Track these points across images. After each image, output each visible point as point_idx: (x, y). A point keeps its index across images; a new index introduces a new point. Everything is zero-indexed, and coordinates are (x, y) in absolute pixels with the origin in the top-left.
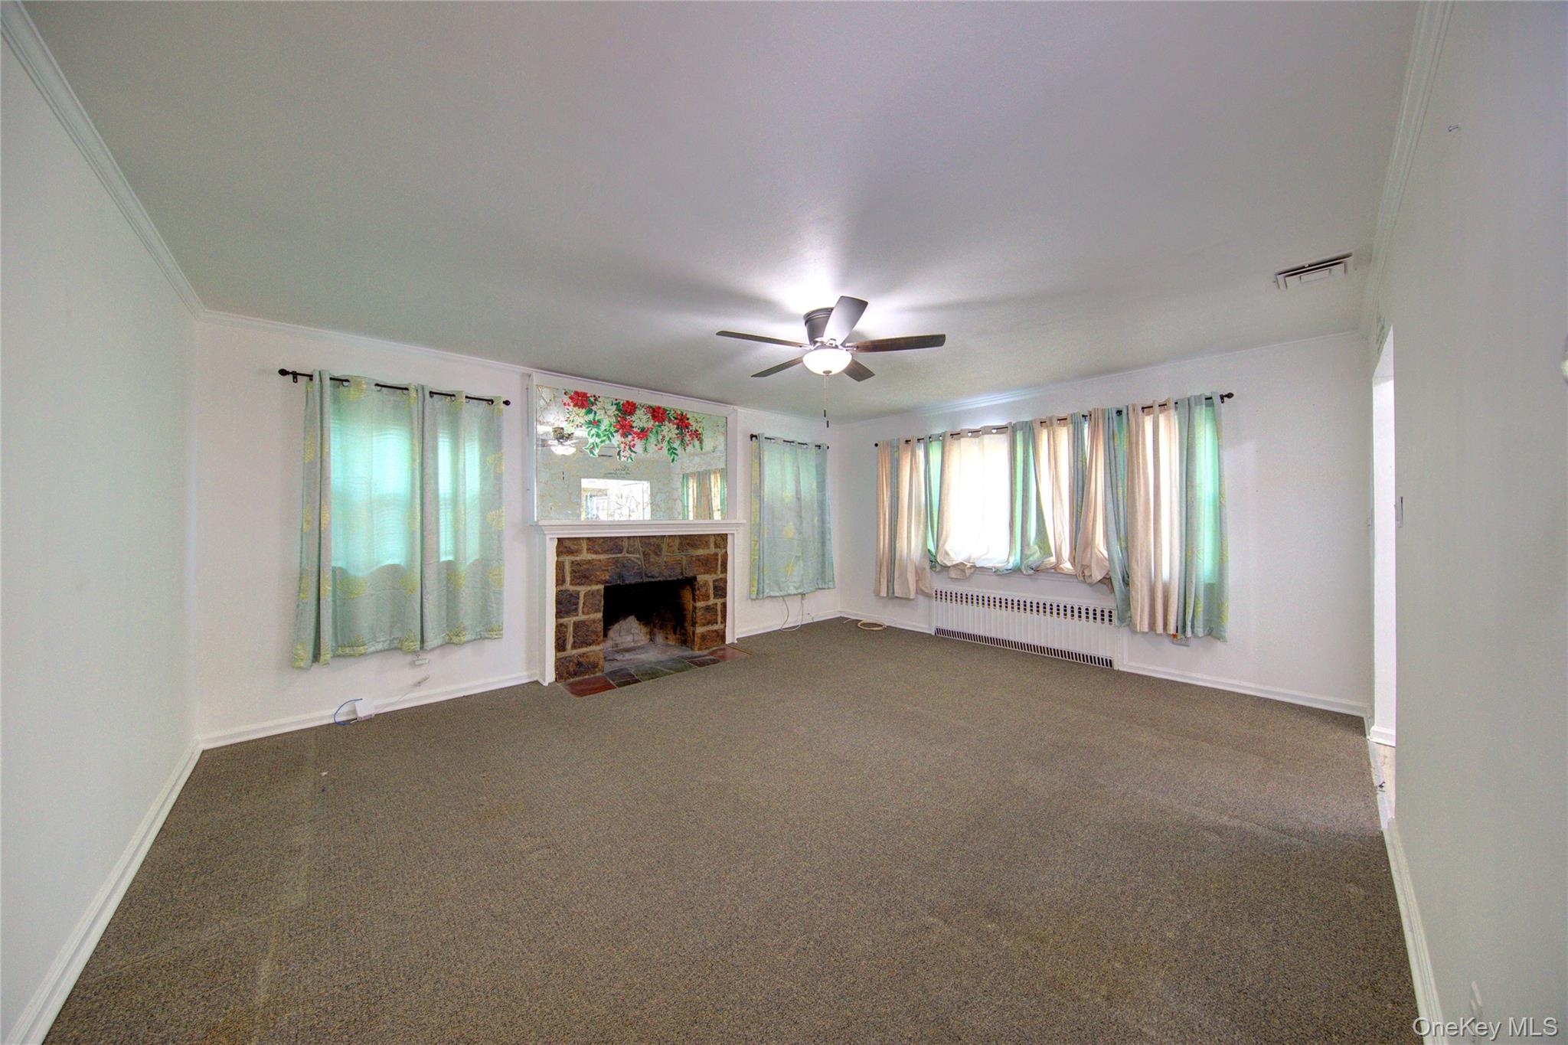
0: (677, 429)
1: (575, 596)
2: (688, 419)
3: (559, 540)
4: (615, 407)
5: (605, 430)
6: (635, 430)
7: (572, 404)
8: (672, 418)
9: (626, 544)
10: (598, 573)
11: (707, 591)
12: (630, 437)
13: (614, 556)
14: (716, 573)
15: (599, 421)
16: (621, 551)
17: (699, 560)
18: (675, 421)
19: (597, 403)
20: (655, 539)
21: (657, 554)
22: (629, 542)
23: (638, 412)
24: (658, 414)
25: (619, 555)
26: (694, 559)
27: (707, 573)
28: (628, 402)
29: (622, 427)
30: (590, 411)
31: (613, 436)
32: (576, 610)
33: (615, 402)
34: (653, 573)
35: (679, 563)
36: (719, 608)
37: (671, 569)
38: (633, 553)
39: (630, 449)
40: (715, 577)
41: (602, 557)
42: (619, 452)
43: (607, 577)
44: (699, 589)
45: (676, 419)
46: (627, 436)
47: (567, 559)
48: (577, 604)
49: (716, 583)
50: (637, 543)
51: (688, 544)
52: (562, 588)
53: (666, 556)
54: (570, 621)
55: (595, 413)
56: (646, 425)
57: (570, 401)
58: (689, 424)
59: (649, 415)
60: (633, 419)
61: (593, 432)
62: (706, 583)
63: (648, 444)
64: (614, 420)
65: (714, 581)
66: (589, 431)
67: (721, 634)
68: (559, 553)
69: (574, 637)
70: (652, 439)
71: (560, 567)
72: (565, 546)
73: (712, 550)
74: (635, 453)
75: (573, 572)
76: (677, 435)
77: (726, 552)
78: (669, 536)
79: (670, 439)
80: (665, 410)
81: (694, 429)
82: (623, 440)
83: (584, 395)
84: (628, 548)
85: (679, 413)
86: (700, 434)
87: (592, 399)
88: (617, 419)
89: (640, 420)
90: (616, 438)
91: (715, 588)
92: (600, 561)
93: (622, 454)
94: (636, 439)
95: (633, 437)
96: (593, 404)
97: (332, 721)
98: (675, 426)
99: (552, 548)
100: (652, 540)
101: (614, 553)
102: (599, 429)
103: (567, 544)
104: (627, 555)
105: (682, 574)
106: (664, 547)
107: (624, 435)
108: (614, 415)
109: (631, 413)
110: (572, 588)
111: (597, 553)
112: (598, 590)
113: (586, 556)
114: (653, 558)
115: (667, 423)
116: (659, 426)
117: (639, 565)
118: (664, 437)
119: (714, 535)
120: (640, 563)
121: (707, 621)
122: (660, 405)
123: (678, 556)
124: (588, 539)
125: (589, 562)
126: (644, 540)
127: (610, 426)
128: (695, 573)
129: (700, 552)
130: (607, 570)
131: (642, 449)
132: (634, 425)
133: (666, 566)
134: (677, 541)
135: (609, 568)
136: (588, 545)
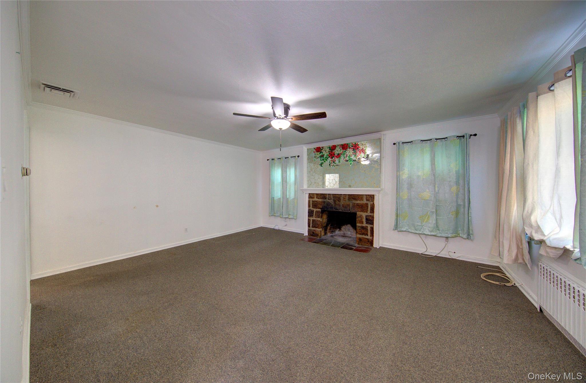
0: (353, 150)
1: (313, 211)
2: (358, 145)
3: (309, 194)
4: (329, 149)
5: (326, 157)
6: (335, 155)
7: (316, 152)
8: (351, 147)
9: (327, 196)
10: (319, 205)
11: (361, 219)
12: (334, 158)
13: (323, 200)
14: (367, 212)
15: (324, 155)
16: (326, 199)
17: (358, 206)
18: (352, 148)
19: (323, 149)
20: (338, 195)
21: (339, 201)
22: (328, 196)
23: (337, 148)
24: (345, 147)
25: (325, 200)
26: (356, 205)
27: (362, 212)
28: (333, 145)
29: (331, 155)
30: (321, 152)
31: (328, 159)
32: (313, 216)
33: (329, 147)
34: (337, 208)
35: (349, 205)
36: (369, 229)
37: (345, 207)
38: (330, 200)
39: (334, 162)
40: (367, 214)
41: (320, 200)
42: (330, 164)
43: (321, 207)
44: (357, 218)
45: (352, 146)
46: (333, 158)
47: (311, 200)
48: (313, 214)
49: (367, 217)
50: (332, 196)
51: (352, 198)
52: (310, 208)
53: (342, 202)
54: (311, 219)
55: (323, 152)
56: (339, 152)
57: (315, 151)
58: (359, 147)
59: (341, 148)
60: (335, 151)
61: (322, 159)
62: (361, 216)
63: (340, 159)
64: (328, 153)
65: (366, 216)
66: (321, 159)
67: (370, 241)
68: (309, 198)
69: (312, 224)
70: (342, 157)
71: (309, 202)
72: (311, 196)
73: (365, 201)
74: (336, 163)
75: (312, 204)
76: (353, 153)
77: (374, 203)
78: (344, 194)
79: (350, 155)
80: (347, 144)
81: (361, 148)
82: (331, 159)
83: (319, 148)
84: (328, 198)
85: (354, 143)
86: (364, 150)
87: (322, 148)
88: (329, 153)
89: (337, 151)
90: (329, 160)
91: (367, 219)
92: (319, 201)
93: (331, 164)
94: (336, 158)
95: (335, 158)
96: (322, 150)
97: (273, 228)
98: (352, 150)
99: (307, 196)
100: (337, 196)
101: (324, 199)
102: (324, 158)
103: (311, 195)
104: (328, 200)
105: (350, 210)
106: (342, 198)
107: (332, 158)
108: (328, 152)
109: (334, 149)
110: (312, 209)
111: (318, 198)
112: (319, 211)
113: (315, 199)
114: (337, 202)
115: (348, 149)
116: (345, 151)
117: (332, 204)
118: (347, 155)
119: (366, 195)
120: (332, 203)
121: (362, 233)
122: (345, 143)
123: (347, 202)
124: (316, 194)
125: (316, 201)
126: (334, 195)
127: (327, 156)
128: (356, 210)
129: (358, 202)
130: (321, 205)
131: (338, 161)
132: (335, 153)
133: (343, 206)
134: (347, 197)
135: (322, 204)
136: (316, 196)
